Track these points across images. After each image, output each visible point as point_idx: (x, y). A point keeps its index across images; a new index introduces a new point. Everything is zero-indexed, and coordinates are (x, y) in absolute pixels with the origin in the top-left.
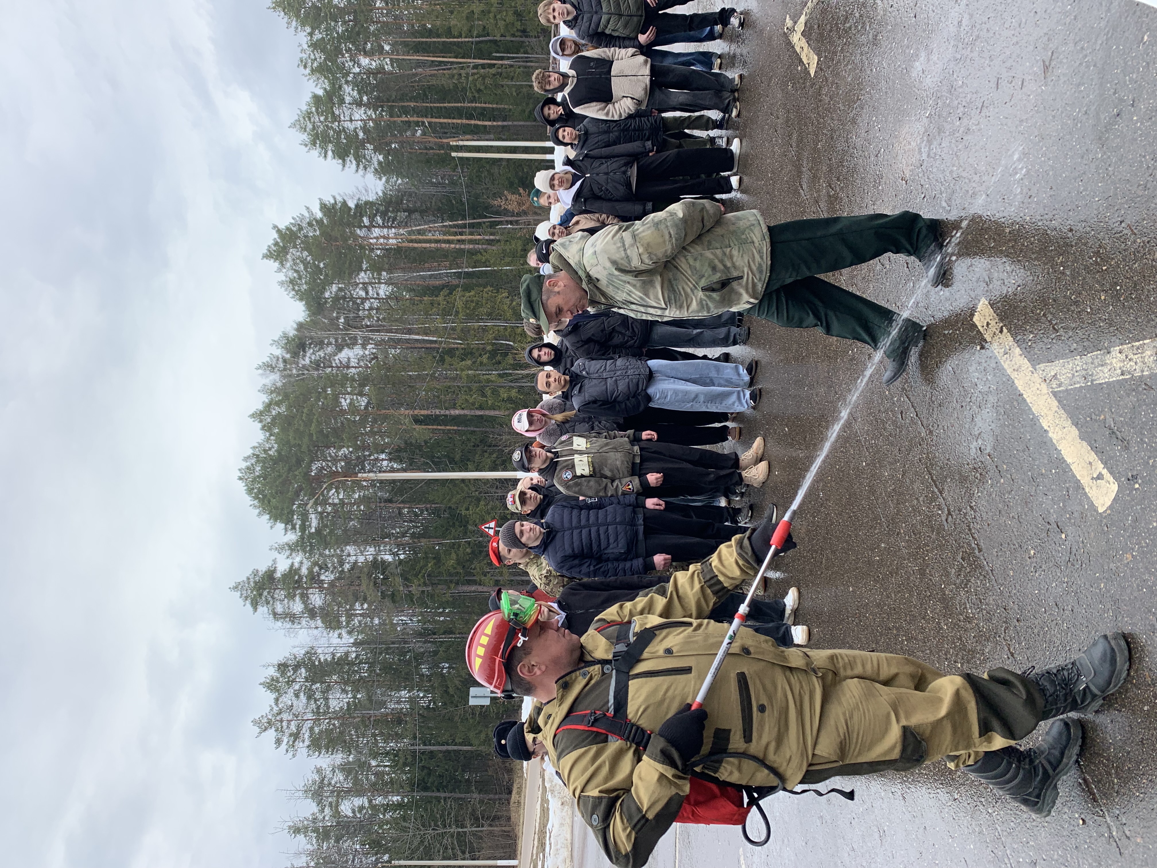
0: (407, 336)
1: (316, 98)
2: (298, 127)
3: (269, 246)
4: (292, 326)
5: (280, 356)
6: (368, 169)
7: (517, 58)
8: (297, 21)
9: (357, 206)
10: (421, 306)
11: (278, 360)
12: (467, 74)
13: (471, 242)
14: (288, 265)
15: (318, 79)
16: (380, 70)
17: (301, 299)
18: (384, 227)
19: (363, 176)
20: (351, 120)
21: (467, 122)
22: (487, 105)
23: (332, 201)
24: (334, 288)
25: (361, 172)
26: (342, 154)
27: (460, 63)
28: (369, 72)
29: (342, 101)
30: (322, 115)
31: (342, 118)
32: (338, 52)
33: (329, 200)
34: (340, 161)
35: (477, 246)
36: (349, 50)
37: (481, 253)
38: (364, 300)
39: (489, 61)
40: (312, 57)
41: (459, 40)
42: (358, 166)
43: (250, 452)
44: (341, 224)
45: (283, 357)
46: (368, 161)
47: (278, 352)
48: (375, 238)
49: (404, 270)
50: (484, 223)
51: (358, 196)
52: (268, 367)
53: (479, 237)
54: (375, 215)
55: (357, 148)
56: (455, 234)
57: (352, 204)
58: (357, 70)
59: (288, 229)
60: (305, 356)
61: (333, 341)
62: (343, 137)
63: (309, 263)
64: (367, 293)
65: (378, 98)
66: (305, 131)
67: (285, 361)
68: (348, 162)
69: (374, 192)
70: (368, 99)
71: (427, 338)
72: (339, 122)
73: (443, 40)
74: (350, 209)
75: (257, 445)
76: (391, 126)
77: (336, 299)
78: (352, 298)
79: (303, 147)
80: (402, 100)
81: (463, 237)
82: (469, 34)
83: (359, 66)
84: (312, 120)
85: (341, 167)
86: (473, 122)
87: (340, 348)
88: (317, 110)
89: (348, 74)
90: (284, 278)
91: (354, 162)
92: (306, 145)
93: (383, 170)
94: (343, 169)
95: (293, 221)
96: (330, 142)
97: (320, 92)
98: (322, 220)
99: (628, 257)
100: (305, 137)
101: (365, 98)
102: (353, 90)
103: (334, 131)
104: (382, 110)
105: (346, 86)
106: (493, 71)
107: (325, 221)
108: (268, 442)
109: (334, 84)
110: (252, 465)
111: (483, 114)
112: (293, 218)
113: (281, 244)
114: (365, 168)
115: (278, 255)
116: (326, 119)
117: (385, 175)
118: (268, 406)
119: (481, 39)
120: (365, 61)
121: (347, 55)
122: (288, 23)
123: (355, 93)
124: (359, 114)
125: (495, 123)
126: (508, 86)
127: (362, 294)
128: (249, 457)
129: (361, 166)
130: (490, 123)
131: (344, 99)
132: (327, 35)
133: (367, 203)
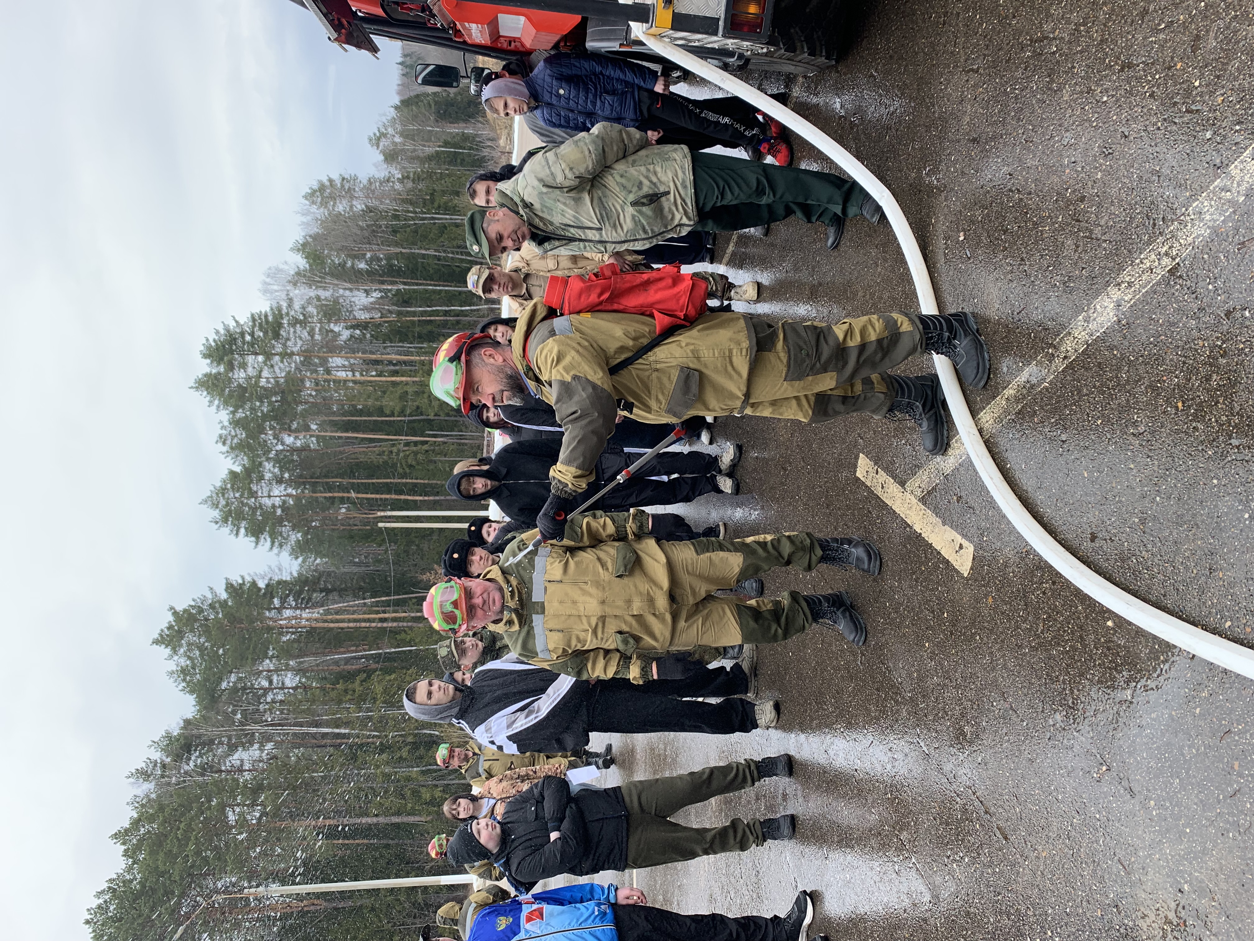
0: (314, 730)
1: (233, 474)
2: (210, 503)
3: (162, 631)
4: (178, 723)
5: (159, 761)
6: (284, 547)
7: (451, 435)
8: (220, 400)
9: (268, 586)
10: (333, 694)
11: (155, 765)
12: (399, 451)
13: (394, 620)
14: (182, 650)
15: (237, 456)
16: (305, 448)
17: (192, 692)
18: (296, 608)
19: (278, 555)
20: (269, 496)
21: (397, 497)
22: (419, 481)
23: (240, 581)
24: (233, 677)
25: (276, 550)
26: (256, 531)
27: (392, 440)
28: (293, 450)
29: (261, 478)
30: (238, 491)
31: (260, 494)
32: (262, 431)
33: (236, 579)
34: (253, 539)
35: (401, 624)
36: (272, 428)
37: (405, 631)
38: (266, 691)
39: (422, 439)
40: (233, 433)
41: (392, 419)
42: (273, 543)
43: (105, 886)
44: (247, 605)
45: (162, 761)
46: (284, 539)
47: (157, 755)
48: (285, 619)
49: (314, 654)
50: (411, 598)
51: (269, 576)
52: (142, 773)
53: (404, 614)
54: (288, 595)
55: (274, 524)
56: (378, 612)
57: (262, 584)
58: (280, 447)
59: (185, 611)
60: (190, 759)
61: (225, 740)
62: (258, 513)
63: (206, 649)
64: (271, 682)
65: (301, 476)
66: (217, 507)
67: (164, 766)
68: (262, 540)
69: (289, 571)
70: (290, 477)
71: (337, 731)
72: (256, 498)
73: (374, 418)
74: (260, 589)
75: (115, 876)
76: (313, 503)
77: (234, 690)
78: (252, 687)
79: (213, 524)
80: (326, 476)
81: (386, 615)
82: (402, 413)
83: (283, 444)
84: (226, 496)
85: (254, 544)
86: (402, 497)
87: (232, 748)
88: (232, 487)
89: (270, 451)
90: (174, 668)
91: (269, 540)
92: (217, 523)
93: (300, 549)
94: (256, 547)
95: (193, 603)
96: (244, 519)
97: (238, 469)
98: (225, 601)
99: (552, 174)
100: (216, 514)
101: (286, 475)
102: (274, 467)
103: (250, 507)
104: (305, 488)
105: (266, 464)
106: (426, 447)
107: (230, 604)
108: (129, 872)
109: (254, 461)
110: (105, 902)
111: (413, 489)
112: (194, 600)
113: (176, 628)
114: (281, 546)
115: (171, 640)
116: (242, 496)
117: (302, 555)
118: (136, 823)
119: (414, 418)
120: (289, 440)
121: (270, 432)
122: (210, 402)
123: (276, 470)
124: (278, 490)
125: (426, 498)
126: (441, 461)
127: (265, 684)
128: (102, 892)
129: (277, 544)
130: (421, 498)
131: (263, 475)
132: (251, 413)
133: (279, 582)
